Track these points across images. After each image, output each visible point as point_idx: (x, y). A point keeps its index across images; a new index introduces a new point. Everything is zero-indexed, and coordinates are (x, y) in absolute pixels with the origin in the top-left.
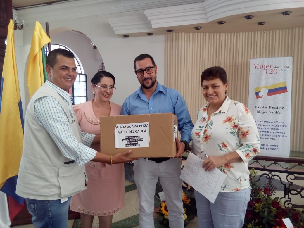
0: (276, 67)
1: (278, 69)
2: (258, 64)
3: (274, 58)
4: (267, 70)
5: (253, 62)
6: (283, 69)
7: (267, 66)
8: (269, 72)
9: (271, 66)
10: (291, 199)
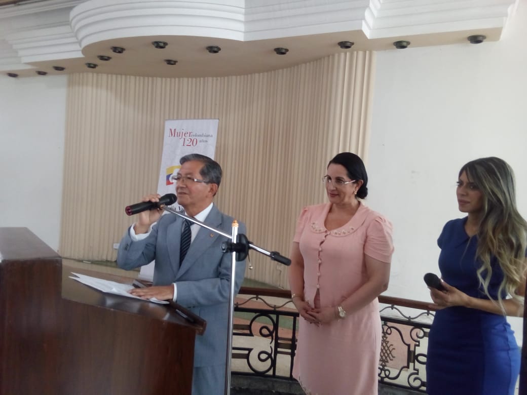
0: (196, 135)
1: (199, 139)
2: (175, 130)
3: (205, 121)
4: (184, 139)
5: (170, 125)
6: (204, 139)
7: (185, 134)
8: (187, 143)
9: (190, 133)
10: (418, 370)
